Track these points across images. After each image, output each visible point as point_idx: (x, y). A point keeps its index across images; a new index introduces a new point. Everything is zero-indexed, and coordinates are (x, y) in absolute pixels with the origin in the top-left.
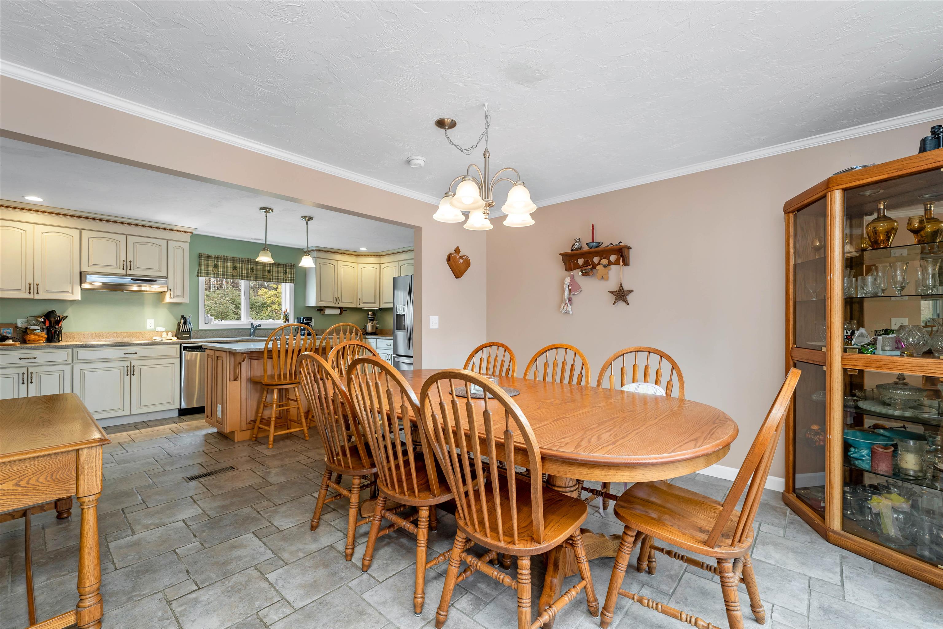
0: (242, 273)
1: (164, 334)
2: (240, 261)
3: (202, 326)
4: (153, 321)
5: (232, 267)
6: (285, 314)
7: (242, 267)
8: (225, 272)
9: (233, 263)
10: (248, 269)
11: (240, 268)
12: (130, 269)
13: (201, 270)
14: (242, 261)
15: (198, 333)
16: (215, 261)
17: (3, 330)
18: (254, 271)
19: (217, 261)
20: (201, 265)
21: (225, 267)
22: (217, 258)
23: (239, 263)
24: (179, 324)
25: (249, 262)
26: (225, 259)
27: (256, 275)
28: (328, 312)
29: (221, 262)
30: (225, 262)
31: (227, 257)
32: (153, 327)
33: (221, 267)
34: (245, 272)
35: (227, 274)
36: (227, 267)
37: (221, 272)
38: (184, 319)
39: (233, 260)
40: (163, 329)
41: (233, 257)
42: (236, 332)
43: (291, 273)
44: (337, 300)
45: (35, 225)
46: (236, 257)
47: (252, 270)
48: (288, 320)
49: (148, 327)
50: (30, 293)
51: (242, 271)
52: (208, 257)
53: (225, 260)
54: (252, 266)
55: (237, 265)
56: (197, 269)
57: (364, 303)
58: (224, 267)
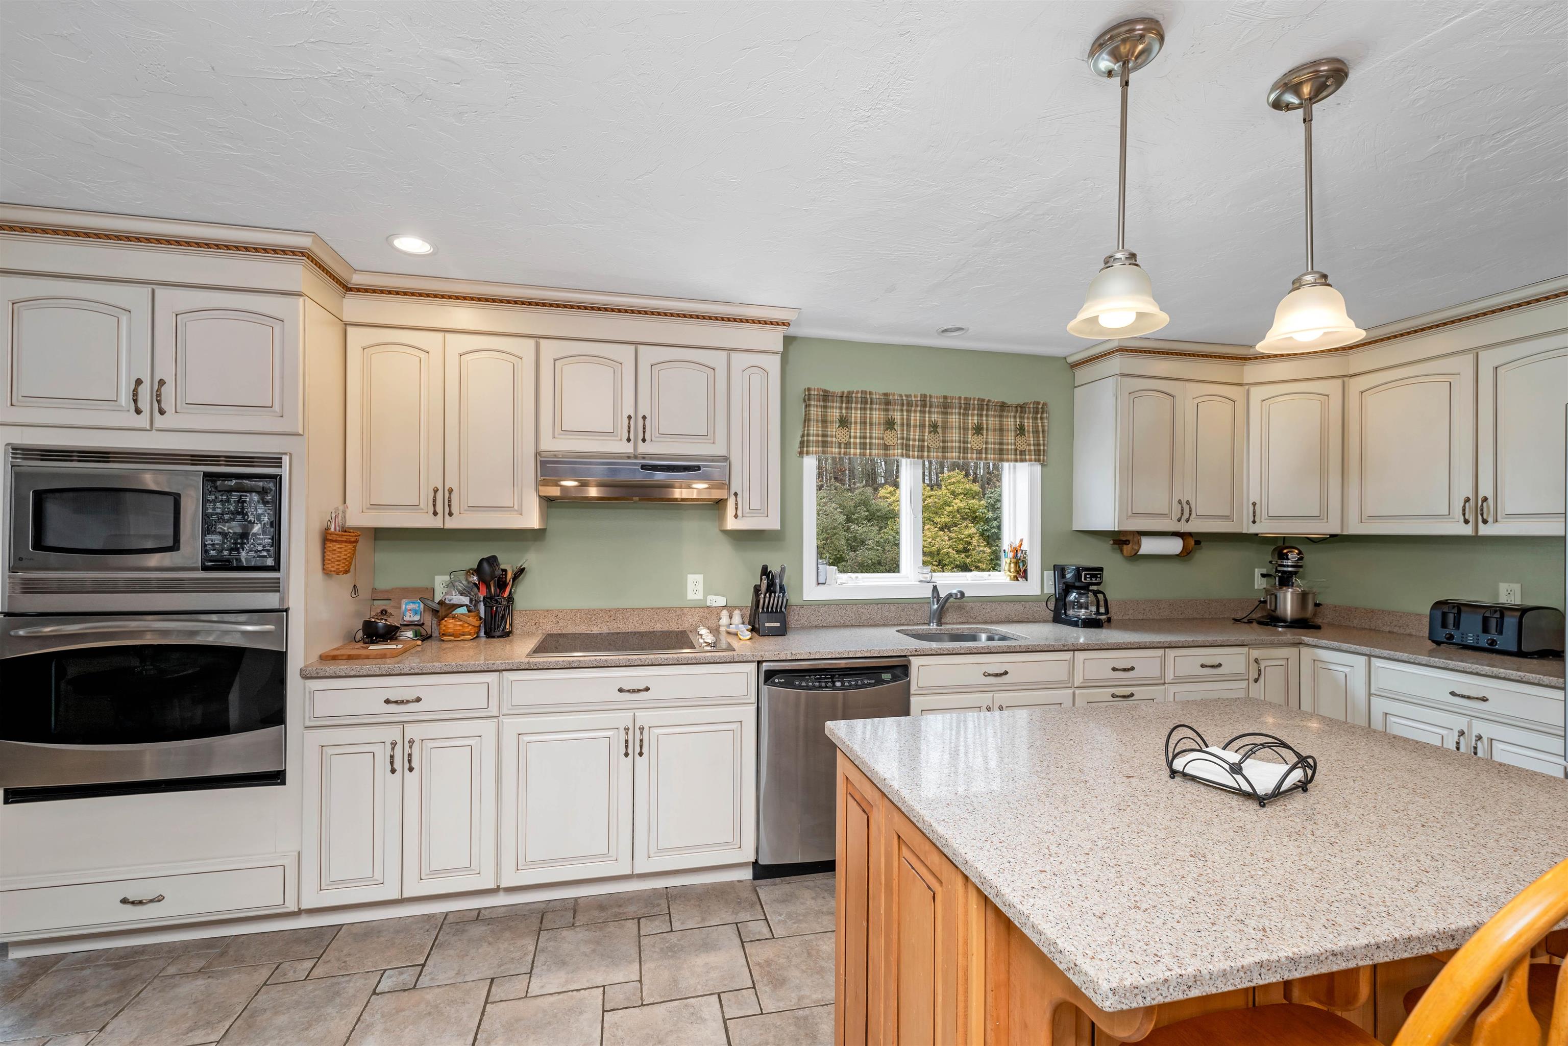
0: (908, 439)
1: (725, 613)
2: (903, 405)
3: (811, 592)
4: (699, 578)
5: (882, 421)
6: (1015, 556)
7: (908, 420)
8: (865, 438)
9: (886, 410)
10: (923, 426)
11: (902, 425)
12: (644, 440)
13: (808, 435)
14: (909, 404)
15: (802, 611)
16: (841, 408)
17: (406, 604)
18: (940, 430)
19: (847, 408)
20: (809, 420)
21: (865, 423)
22: (847, 398)
23: (902, 411)
24: (757, 589)
25: (925, 406)
26: (866, 400)
27: (945, 441)
28: (1148, 546)
29: (856, 409)
30: (865, 409)
31: (871, 393)
32: (699, 596)
33: (856, 423)
34: (915, 434)
35: (871, 444)
36: (871, 424)
37: (855, 437)
38: (768, 576)
39: (887, 402)
40: (722, 601)
41: (886, 395)
42: (893, 608)
43: (1038, 432)
44: (1186, 510)
45: (448, 335)
46: (893, 394)
47: (934, 427)
48: (1025, 571)
49: (691, 596)
50: (435, 514)
51: (908, 431)
52: (826, 396)
53: (866, 403)
54: (935, 417)
55: (897, 416)
56: (800, 434)
57: (1271, 518)
58: (863, 423)
